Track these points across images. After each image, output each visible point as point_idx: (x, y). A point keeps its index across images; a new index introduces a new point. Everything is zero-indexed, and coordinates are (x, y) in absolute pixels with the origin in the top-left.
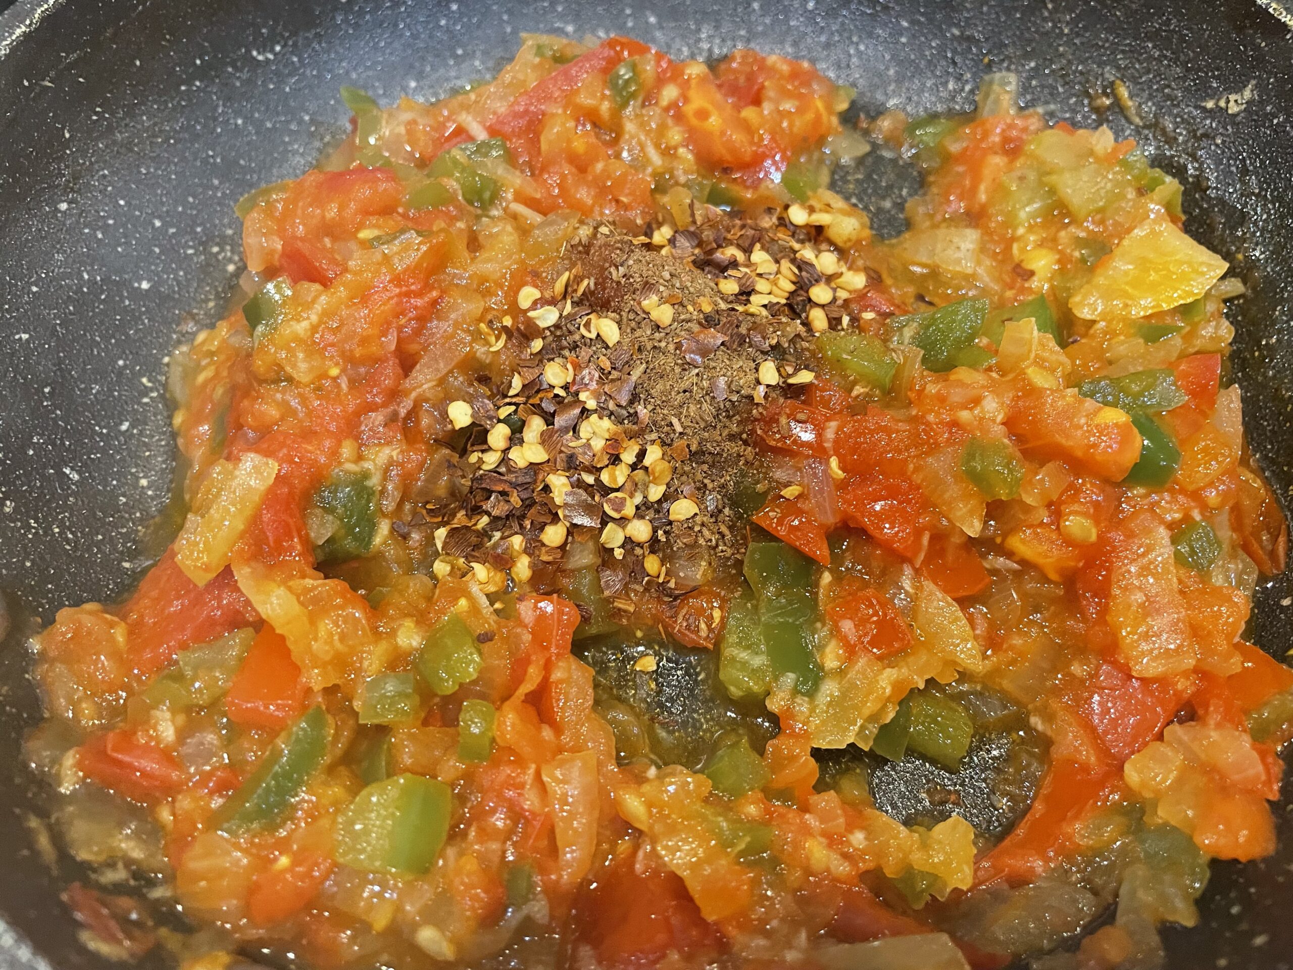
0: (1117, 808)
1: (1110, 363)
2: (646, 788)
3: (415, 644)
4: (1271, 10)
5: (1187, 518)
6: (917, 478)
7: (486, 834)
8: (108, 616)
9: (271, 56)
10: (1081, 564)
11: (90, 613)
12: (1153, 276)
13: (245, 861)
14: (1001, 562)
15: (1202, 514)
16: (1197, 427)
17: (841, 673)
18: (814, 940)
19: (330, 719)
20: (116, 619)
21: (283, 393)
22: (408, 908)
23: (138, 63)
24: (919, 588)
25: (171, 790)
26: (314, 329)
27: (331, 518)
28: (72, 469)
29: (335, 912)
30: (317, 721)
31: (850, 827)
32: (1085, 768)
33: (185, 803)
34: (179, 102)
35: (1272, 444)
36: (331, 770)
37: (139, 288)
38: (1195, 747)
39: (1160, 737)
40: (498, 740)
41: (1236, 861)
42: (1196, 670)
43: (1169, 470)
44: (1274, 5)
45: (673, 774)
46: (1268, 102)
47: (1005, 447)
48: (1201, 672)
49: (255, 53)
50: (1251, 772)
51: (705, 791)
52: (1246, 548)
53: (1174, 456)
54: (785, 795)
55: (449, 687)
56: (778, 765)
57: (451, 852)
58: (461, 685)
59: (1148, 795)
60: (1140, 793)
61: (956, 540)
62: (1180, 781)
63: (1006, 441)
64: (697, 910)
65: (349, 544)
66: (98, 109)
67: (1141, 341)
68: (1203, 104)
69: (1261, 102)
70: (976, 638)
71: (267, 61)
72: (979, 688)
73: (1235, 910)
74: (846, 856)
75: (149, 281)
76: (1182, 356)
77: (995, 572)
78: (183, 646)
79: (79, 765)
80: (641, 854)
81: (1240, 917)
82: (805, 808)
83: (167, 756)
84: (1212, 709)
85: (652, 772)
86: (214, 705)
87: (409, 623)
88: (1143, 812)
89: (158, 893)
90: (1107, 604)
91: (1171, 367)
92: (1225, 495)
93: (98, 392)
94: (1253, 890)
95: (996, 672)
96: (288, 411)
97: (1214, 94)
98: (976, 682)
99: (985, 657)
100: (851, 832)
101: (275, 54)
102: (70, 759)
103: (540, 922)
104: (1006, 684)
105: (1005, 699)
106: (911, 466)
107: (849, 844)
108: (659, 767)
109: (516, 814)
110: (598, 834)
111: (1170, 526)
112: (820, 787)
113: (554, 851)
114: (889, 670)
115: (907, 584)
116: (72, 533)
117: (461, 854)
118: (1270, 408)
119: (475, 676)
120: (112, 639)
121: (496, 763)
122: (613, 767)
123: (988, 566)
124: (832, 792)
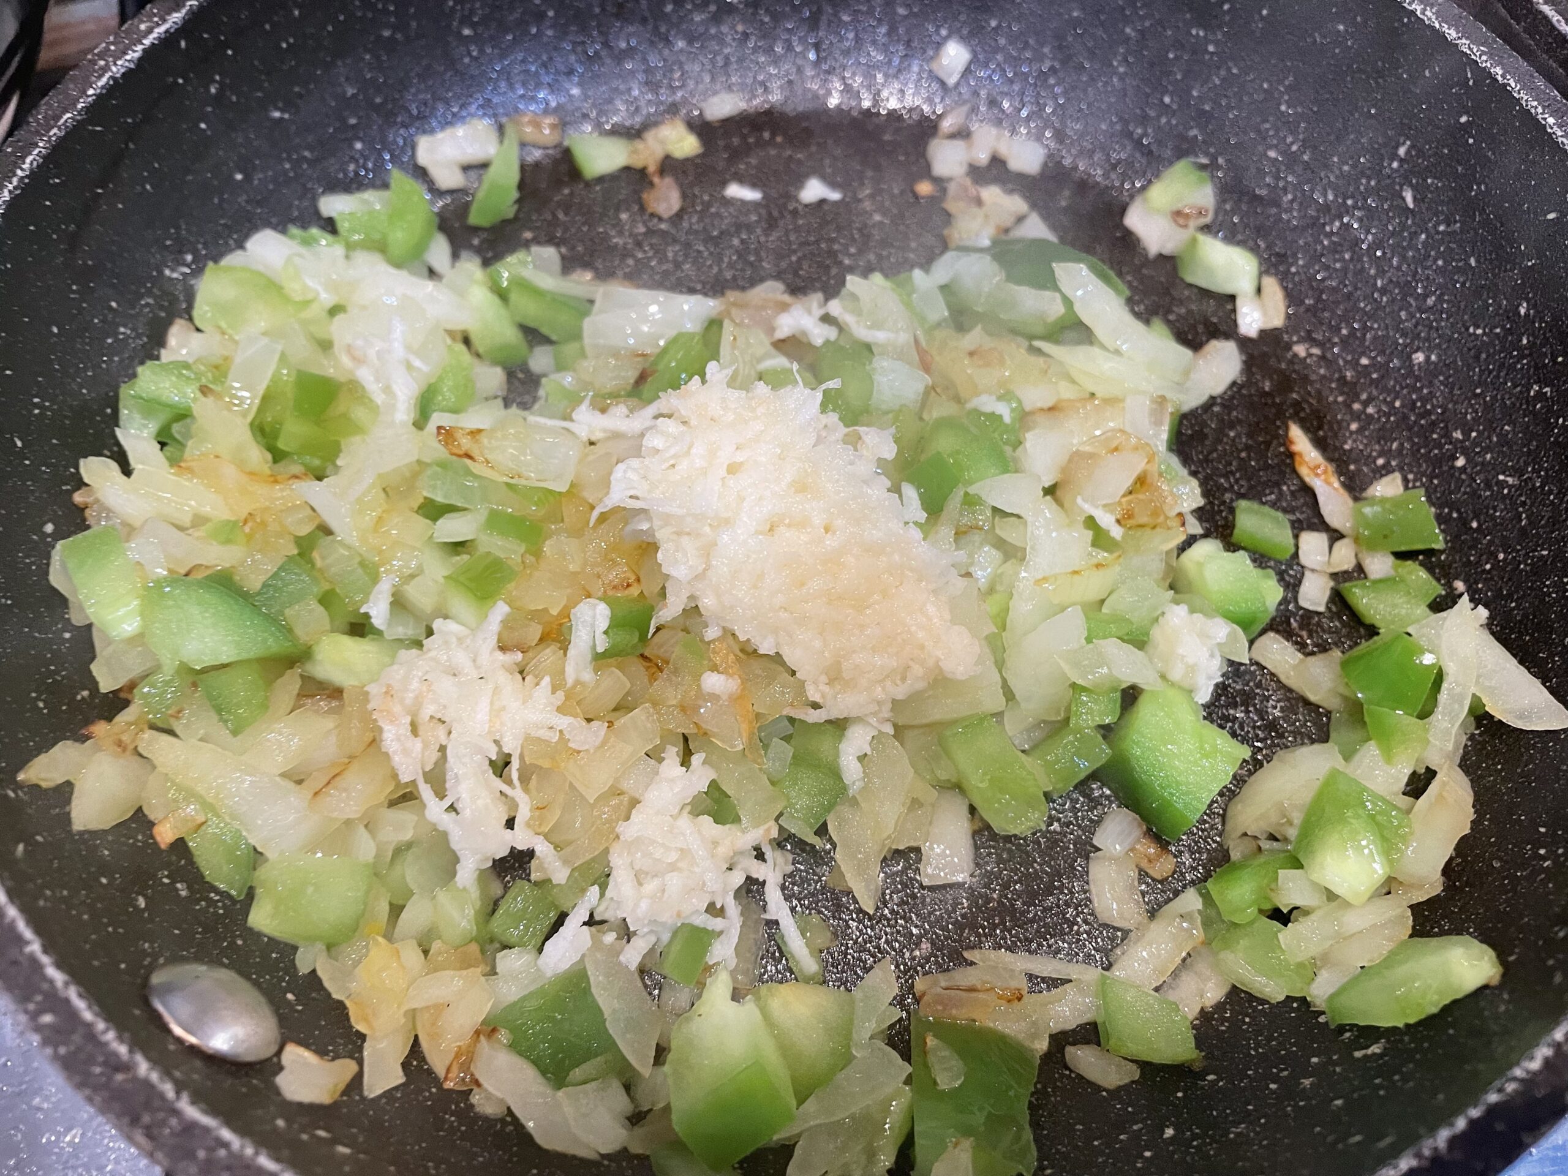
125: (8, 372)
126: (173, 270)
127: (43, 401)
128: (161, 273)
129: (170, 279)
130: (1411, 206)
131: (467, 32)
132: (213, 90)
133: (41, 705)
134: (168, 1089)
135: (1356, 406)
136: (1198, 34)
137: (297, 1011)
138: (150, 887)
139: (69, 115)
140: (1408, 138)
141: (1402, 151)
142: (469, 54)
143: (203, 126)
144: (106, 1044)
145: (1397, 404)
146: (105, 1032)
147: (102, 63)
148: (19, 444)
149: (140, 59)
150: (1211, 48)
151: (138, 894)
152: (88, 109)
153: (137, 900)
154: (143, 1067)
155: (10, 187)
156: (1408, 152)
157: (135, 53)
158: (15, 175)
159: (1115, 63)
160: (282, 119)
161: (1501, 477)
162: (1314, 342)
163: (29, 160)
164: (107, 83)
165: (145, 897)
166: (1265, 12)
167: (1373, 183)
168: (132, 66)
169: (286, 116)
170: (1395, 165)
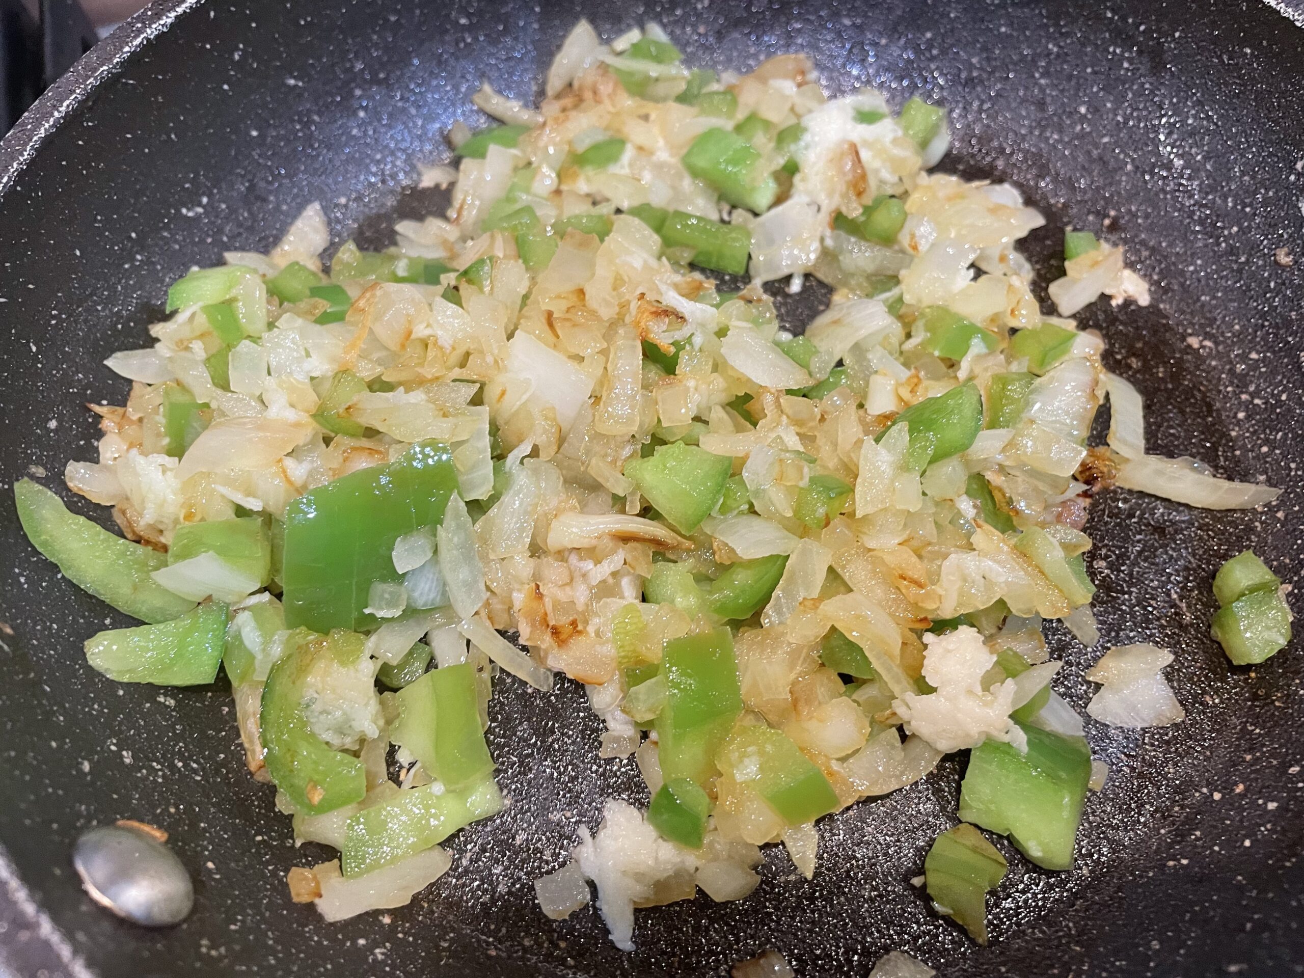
125: (31, 286)
126: (189, 210)
127: (60, 314)
128: (178, 211)
129: (186, 217)
131: (463, 21)
132: (237, 57)
133: (22, 580)
134: (65, 951)
135: (1244, 397)
136: (1114, 51)
137: (215, 880)
138: (97, 753)
139: (105, 68)
142: (464, 40)
143: (226, 87)
144: (15, 903)
145: (1284, 397)
146: (17, 890)
147: (139, 25)
148: (34, 349)
149: (171, 24)
150: (1126, 65)
151: (83, 759)
152: (122, 64)
153: (82, 764)
154: (46, 928)
155: (47, 126)
157: (169, 19)
158: (52, 116)
159: (1037, 75)
160: (296, 86)
162: (1208, 336)
163: (65, 104)
164: (142, 42)
165: (90, 761)
166: (1177, 35)
167: (1271, 194)
168: (165, 30)
169: (300, 84)
170: (1292, 178)
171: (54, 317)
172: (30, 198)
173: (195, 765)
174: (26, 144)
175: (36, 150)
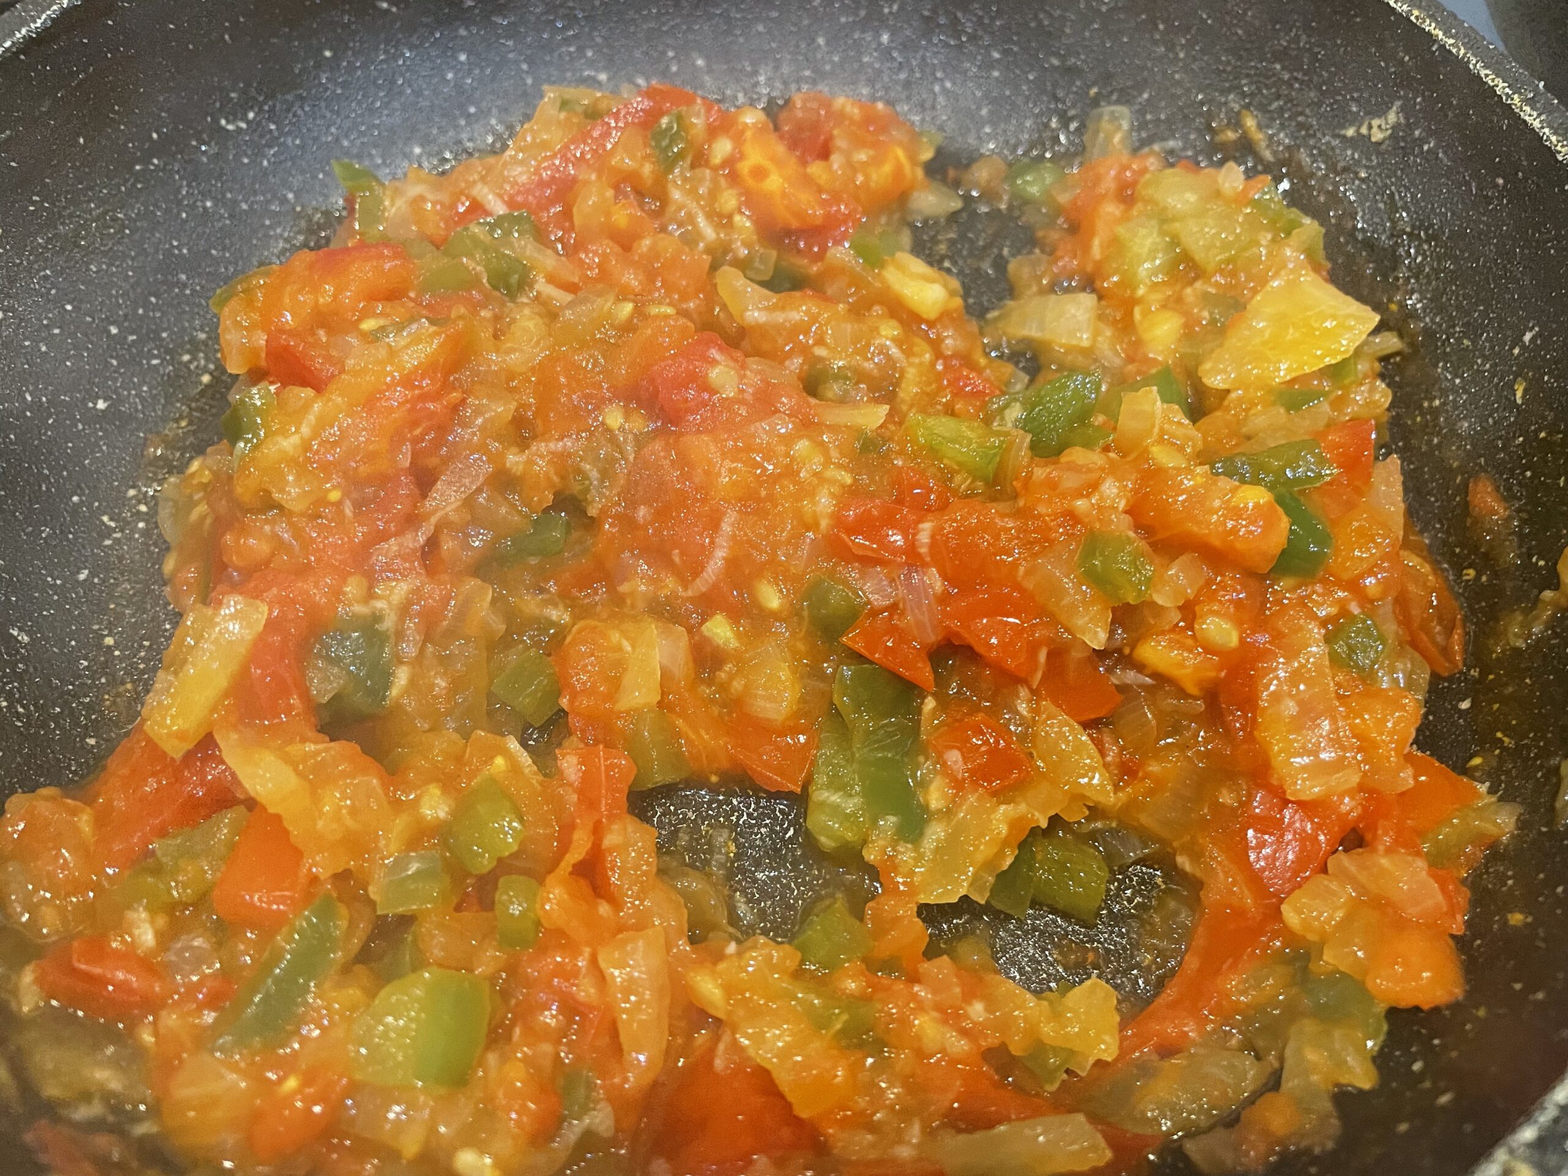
0: (1279, 957)
1: (1249, 438)
2: (722, 966)
3: (442, 815)
4: (1413, 18)
5: (1344, 612)
6: (1029, 585)
7: (535, 1034)
8: (69, 801)
9: (243, 125)
10: (1223, 674)
11: (46, 799)
12: (1291, 334)
13: (243, 1085)
14: (1131, 677)
15: (1362, 606)
16: (1350, 506)
17: (948, 813)
18: (929, 1133)
19: (343, 910)
20: (78, 803)
21: (272, 522)
22: (442, 1129)
23: (81, 141)
24: (1036, 711)
25: (152, 1005)
26: (306, 446)
27: (336, 670)
28: (21, 629)
29: (357, 1139)
30: (326, 912)
31: (969, 996)
32: (1240, 913)
33: (171, 1020)
34: (134, 185)
35: (1440, 522)
36: (346, 970)
37: (94, 408)
38: (1362, 878)
39: (1324, 870)
40: (544, 922)
41: (1417, 1009)
42: (1361, 788)
43: (1319, 557)
44: (1416, 13)
45: (754, 947)
46: (1416, 125)
47: (1130, 541)
48: (1367, 790)
49: (223, 122)
50: (1430, 903)
51: (792, 964)
52: (1414, 644)
53: (1324, 540)
54: (889, 965)
55: (485, 863)
56: (880, 931)
57: (492, 1058)
58: (500, 860)
59: (1312, 937)
60: (1304, 937)
61: (1076, 654)
62: (1348, 919)
63: (1131, 534)
64: (788, 1106)
65: (359, 699)
66: (36, 198)
67: (1282, 410)
68: (1343, 132)
69: (1408, 125)
70: (1106, 765)
71: (239, 130)
72: (1114, 825)
73: (1417, 1066)
74: (964, 1033)
75: (105, 400)
76: (1330, 425)
77: (1123, 689)
78: (162, 833)
79: (39, 981)
80: (721, 1047)
81: (1422, 1075)
82: (914, 978)
83: (147, 965)
84: (1380, 832)
85: (732, 948)
86: (201, 901)
87: (434, 790)
88: (1307, 957)
89: (141, 1129)
90: (1254, 718)
91: (1318, 437)
92: (1385, 584)
93: (49, 535)
94: (1436, 1042)
95: (1132, 804)
96: (280, 545)
97: (1356, 121)
98: (1108, 818)
99: (1117, 788)
100: (969, 1003)
101: (248, 122)
102: (28, 977)
103: (605, 1135)
104: (1144, 819)
105: (1145, 836)
106: (1022, 569)
107: (966, 1017)
108: (739, 942)
109: (571, 1008)
110: (670, 1025)
111: (1324, 623)
112: (931, 952)
113: (617, 1049)
114: (1003, 808)
115: (1023, 708)
116: (23, 706)
117: (504, 1059)
118: (1437, 481)
119: (515, 848)
120: (77, 830)
121: (543, 950)
122: (683, 945)
123: (1116, 682)
124: (945, 957)
126: (228, 122)
127: (42, 201)
128: (216, 121)
129: (225, 129)
130: (1519, 401)
140: (1538, 324)
141: (1528, 337)
156: (1533, 340)
160: (388, 11)
161: (1499, 735)
169: (394, 9)
170: (1516, 351)
171: (33, 203)
172: (35, 70)
173: (21, 710)
174: (43, 12)
175: (53, 20)
